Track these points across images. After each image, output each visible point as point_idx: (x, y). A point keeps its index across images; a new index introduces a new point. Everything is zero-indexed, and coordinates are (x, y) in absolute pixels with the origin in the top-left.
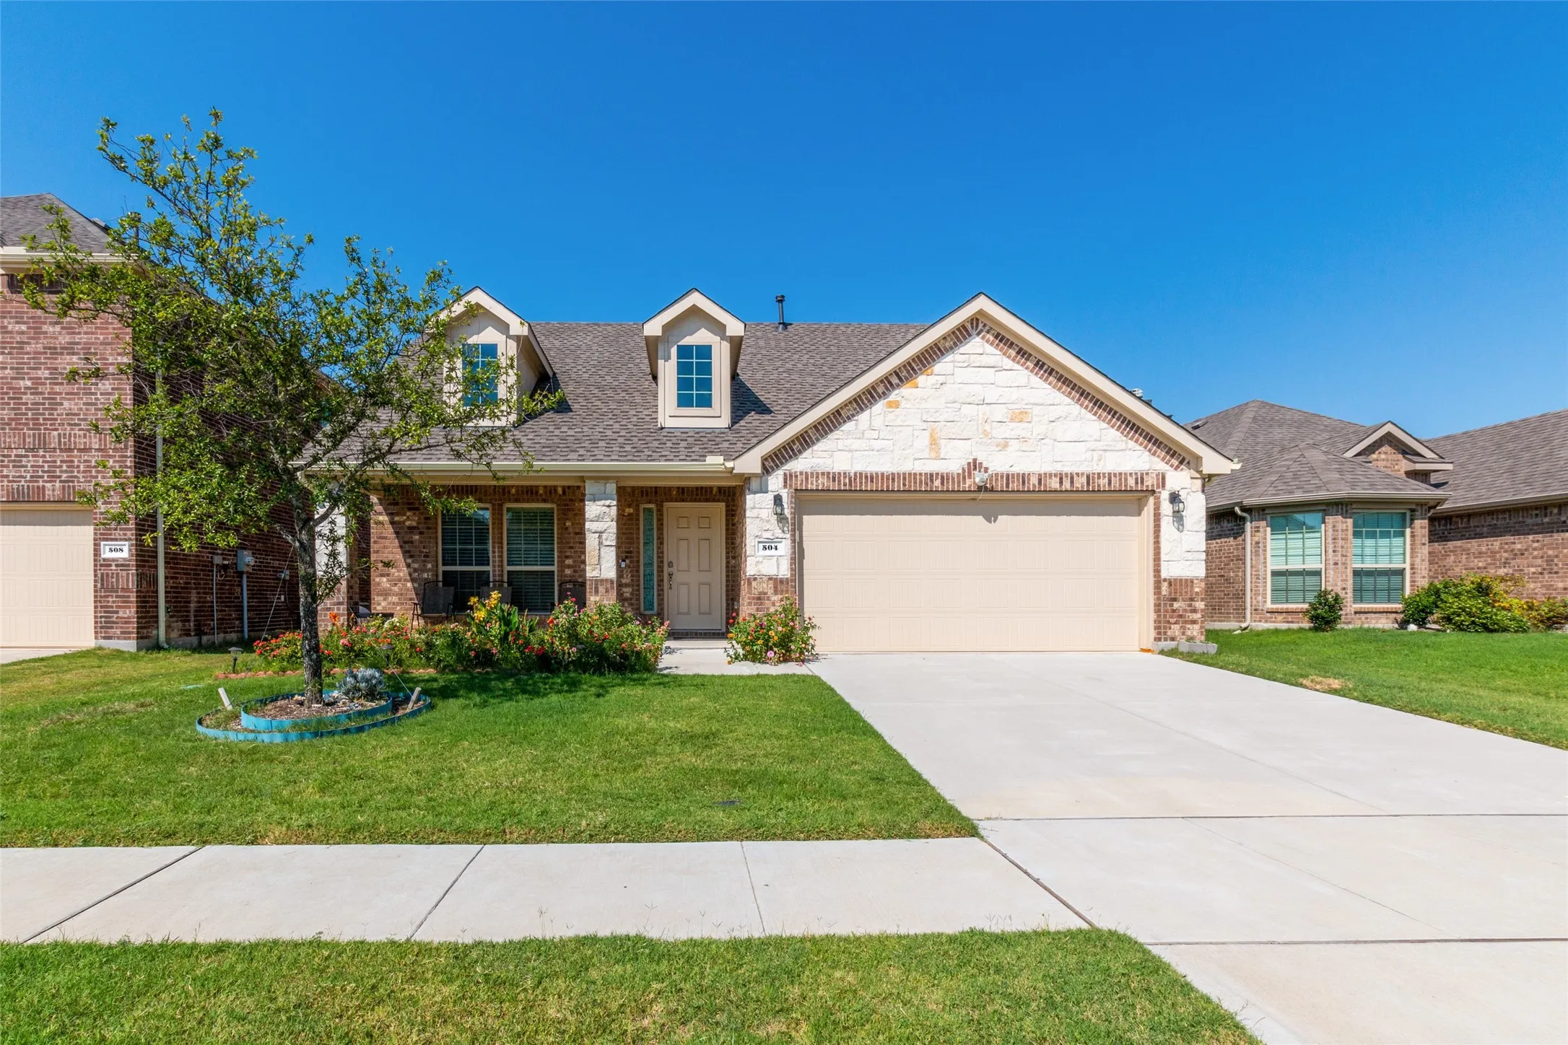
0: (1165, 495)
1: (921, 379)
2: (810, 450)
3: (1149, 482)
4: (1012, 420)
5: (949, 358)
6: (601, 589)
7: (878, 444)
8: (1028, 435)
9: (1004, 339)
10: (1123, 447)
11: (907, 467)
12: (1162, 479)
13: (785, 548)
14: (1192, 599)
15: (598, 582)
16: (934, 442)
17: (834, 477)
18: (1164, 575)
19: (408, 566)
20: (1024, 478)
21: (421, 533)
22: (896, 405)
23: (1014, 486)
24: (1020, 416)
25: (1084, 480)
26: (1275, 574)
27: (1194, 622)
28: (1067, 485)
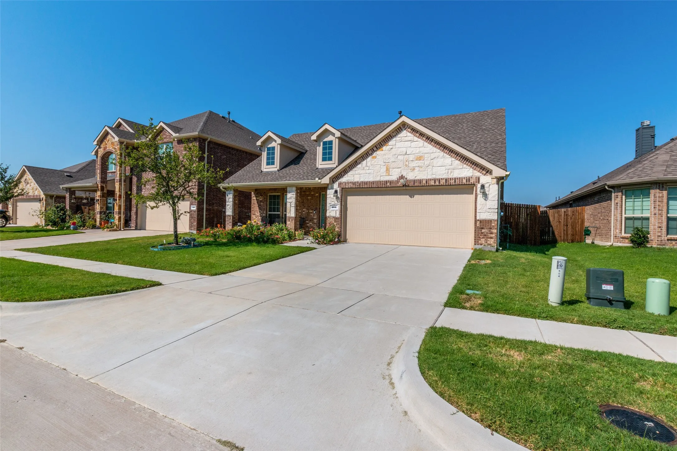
0: (479, 186)
1: (384, 148)
2: (346, 175)
3: (472, 181)
4: (417, 160)
5: (394, 139)
6: (291, 220)
7: (368, 171)
8: (423, 165)
9: (414, 130)
10: (461, 167)
11: (378, 179)
12: (478, 179)
13: (338, 207)
14: (491, 228)
15: (290, 218)
16: (388, 170)
17: (354, 183)
18: (478, 218)
19: (260, 212)
20: (420, 181)
21: (263, 202)
22: (375, 157)
23: (416, 184)
24: (420, 158)
25: (444, 181)
27: (491, 238)
28: (437, 183)
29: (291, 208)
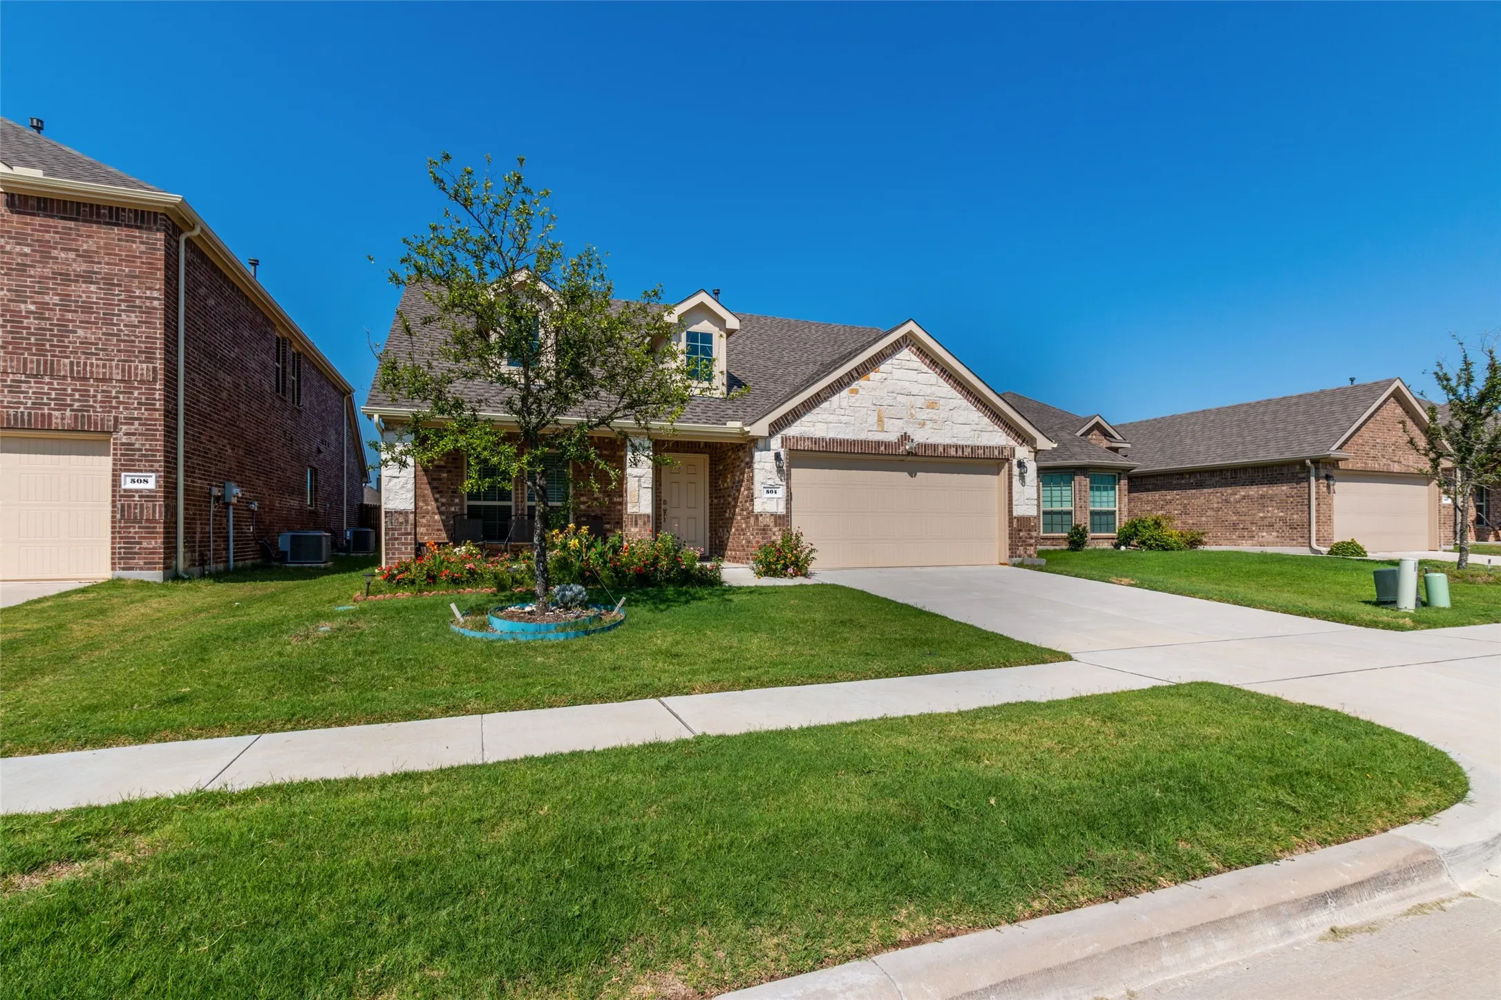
0: (1015, 462)
1: (872, 375)
2: (799, 422)
3: (1006, 453)
4: (928, 407)
5: (889, 362)
6: (640, 522)
7: (844, 419)
8: (937, 418)
9: (923, 352)
10: (991, 429)
11: (863, 436)
12: (1013, 450)
13: (781, 492)
14: (1030, 530)
15: (636, 518)
16: (880, 420)
17: (816, 441)
18: (1015, 514)
19: (436, 500)
20: (935, 447)
21: (449, 472)
22: (855, 392)
23: (929, 452)
24: (932, 405)
25: (970, 450)
26: (1045, 513)
27: (1031, 545)
28: (960, 453)
29: (642, 491)
